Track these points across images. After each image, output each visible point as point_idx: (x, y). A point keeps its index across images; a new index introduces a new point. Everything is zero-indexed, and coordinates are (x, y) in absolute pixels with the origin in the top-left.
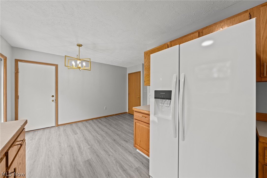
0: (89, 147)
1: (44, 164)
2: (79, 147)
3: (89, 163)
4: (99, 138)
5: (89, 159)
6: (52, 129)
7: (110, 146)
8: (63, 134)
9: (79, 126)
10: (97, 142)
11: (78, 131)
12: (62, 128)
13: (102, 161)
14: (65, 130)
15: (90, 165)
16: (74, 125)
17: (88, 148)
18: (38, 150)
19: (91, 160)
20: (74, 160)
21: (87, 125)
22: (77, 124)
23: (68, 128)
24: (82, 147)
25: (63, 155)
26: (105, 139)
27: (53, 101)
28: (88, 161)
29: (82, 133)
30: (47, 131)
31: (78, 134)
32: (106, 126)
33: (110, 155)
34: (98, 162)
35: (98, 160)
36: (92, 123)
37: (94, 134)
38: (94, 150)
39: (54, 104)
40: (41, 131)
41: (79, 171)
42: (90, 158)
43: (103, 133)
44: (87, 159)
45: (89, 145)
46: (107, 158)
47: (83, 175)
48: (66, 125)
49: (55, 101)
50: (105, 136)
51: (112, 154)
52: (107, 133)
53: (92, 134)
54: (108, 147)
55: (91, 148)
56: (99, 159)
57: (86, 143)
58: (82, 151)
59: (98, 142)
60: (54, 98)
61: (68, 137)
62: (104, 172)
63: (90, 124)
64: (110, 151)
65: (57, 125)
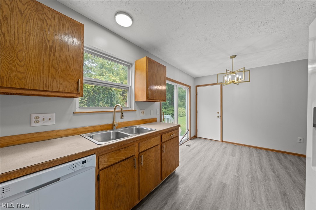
0: (237, 175)
1: (196, 162)
2: (226, 168)
3: (223, 186)
4: (258, 174)
5: (226, 183)
6: (217, 143)
7: (267, 195)
8: (221, 150)
9: (243, 150)
10: (250, 176)
11: (237, 155)
12: (224, 145)
13: (239, 197)
14: (226, 147)
15: (223, 188)
16: (238, 146)
17: (234, 175)
18: (199, 152)
19: (228, 186)
20: (214, 174)
21: (254, 153)
22: (241, 147)
23: (230, 148)
24: (229, 170)
25: (209, 165)
26: (267, 181)
27: (218, 117)
28: (224, 184)
29: (240, 158)
30: (213, 142)
31: (235, 156)
32: (286, 168)
33: (254, 201)
34: (233, 193)
35: (234, 192)
36: (263, 154)
37: (254, 167)
38: (238, 181)
39: (219, 120)
40: (209, 141)
41: (211, 184)
42: (228, 183)
43: (270, 173)
44: (224, 182)
45: (237, 173)
46: (248, 200)
47: (211, 189)
48: (230, 144)
49: (220, 117)
50: (271, 178)
51: (259, 203)
52: (278, 177)
53: (251, 166)
54: (262, 193)
55: (238, 177)
56: (237, 193)
57: (236, 170)
58: (226, 173)
59: (252, 178)
60: (219, 115)
61: (223, 155)
62: (230, 207)
63: (259, 153)
64: (261, 199)
65: (222, 141)
